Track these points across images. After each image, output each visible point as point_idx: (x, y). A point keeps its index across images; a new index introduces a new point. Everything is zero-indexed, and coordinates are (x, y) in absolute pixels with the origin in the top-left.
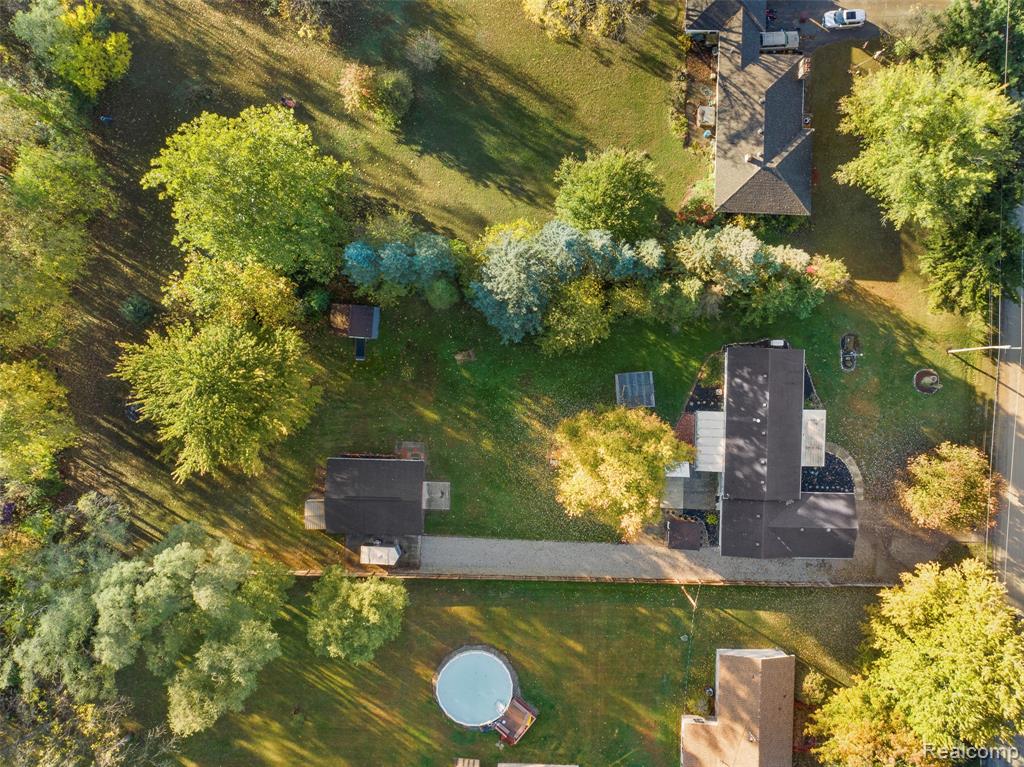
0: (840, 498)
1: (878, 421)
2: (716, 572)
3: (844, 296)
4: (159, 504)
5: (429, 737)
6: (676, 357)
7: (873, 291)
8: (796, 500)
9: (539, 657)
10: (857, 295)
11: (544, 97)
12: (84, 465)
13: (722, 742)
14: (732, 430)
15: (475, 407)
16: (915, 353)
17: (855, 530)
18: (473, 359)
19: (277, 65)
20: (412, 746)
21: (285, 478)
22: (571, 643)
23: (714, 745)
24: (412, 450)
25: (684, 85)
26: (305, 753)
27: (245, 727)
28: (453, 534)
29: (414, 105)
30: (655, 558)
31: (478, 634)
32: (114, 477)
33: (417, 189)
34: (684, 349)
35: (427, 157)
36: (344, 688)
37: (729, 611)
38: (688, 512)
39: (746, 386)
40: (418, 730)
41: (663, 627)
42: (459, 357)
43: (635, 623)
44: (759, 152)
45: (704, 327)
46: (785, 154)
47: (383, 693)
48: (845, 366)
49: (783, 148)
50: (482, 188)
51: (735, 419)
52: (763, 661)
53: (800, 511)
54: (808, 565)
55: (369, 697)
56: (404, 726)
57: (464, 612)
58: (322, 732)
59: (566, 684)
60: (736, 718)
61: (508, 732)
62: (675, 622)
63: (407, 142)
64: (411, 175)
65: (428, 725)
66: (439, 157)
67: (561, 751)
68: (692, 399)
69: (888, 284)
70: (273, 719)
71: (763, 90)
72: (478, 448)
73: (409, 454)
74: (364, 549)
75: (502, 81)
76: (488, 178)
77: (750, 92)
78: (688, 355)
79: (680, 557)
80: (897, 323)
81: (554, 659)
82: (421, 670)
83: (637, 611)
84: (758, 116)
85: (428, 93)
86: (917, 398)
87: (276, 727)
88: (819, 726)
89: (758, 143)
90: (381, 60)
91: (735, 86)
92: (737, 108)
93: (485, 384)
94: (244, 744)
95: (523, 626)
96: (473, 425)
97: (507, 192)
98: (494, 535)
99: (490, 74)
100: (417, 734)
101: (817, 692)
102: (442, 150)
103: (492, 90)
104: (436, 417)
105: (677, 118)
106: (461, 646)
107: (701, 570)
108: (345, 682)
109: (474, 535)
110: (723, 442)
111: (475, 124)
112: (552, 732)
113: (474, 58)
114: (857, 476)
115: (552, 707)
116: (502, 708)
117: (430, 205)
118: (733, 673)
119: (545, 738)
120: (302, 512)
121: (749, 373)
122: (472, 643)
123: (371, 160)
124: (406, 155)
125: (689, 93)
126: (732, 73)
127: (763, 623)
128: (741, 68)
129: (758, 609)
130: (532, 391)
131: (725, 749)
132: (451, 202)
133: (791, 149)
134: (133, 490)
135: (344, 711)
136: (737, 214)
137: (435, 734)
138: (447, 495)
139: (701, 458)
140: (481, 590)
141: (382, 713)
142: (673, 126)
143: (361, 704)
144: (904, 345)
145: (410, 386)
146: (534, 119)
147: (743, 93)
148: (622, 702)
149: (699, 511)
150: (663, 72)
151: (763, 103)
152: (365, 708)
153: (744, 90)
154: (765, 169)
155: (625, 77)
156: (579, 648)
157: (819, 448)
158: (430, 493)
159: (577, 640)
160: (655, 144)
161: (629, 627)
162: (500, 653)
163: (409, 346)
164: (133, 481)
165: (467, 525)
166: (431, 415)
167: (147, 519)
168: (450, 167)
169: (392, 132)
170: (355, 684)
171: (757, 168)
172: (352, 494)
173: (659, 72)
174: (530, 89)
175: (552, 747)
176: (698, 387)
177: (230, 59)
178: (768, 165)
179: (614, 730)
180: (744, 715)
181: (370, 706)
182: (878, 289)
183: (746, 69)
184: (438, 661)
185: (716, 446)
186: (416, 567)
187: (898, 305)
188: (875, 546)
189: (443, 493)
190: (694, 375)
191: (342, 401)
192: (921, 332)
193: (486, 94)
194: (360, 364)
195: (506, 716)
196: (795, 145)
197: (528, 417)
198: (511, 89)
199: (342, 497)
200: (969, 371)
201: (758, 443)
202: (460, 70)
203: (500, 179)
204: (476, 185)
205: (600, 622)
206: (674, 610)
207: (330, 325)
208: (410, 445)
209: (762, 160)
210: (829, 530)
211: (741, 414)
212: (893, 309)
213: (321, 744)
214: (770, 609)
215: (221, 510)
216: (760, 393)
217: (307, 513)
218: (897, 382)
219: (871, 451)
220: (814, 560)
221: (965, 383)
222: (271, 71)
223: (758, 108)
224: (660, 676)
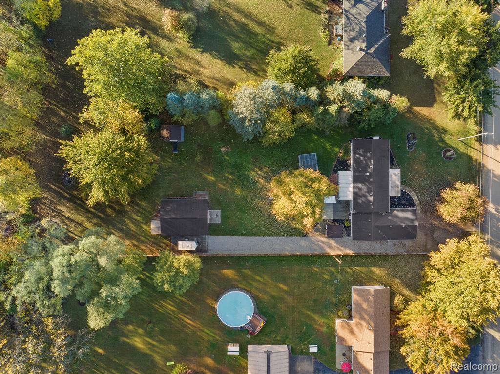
0: (409, 211)
1: (426, 174)
2: (350, 249)
3: (407, 115)
4: (81, 225)
5: (214, 333)
6: (328, 146)
7: (421, 112)
8: (388, 212)
9: (266, 293)
10: (414, 114)
11: (261, 24)
12: (44, 207)
13: (356, 330)
14: (356, 180)
15: (231, 174)
16: (443, 141)
17: (416, 225)
18: (230, 150)
19: (132, 12)
20: (206, 338)
21: (141, 210)
22: (281, 286)
23: (352, 332)
24: (201, 195)
25: (327, 16)
26: (154, 343)
27: (125, 331)
28: (223, 235)
29: (198, 29)
30: (321, 244)
31: (236, 283)
32: (58, 213)
33: (201, 69)
34: (331, 142)
35: (205, 54)
36: (173, 311)
37: (357, 268)
38: (336, 221)
39: (361, 157)
40: (209, 330)
41: (325, 276)
42: (223, 149)
43: (312, 275)
44: (364, 45)
45: (341, 131)
46: (377, 46)
47: (191, 313)
48: (409, 148)
49: (376, 43)
50: (231, 68)
51: (357, 174)
52: (374, 290)
53: (389, 218)
54: (394, 244)
55: (185, 315)
56: (201, 328)
57: (229, 272)
58: (163, 332)
59: (280, 305)
60: (362, 318)
61: (252, 329)
62: (332, 274)
63: (195, 47)
64: (198, 63)
65: (214, 327)
66: (211, 54)
67: (278, 338)
68: (336, 166)
69: (428, 108)
70: (139, 327)
71: (365, 16)
72: (233, 193)
73: (200, 197)
74: (180, 243)
75: (240, 16)
76: (235, 63)
77: (358, 17)
78: (333, 145)
79: (332, 242)
80: (433, 127)
81: (274, 294)
82: (210, 301)
83: (313, 269)
84: (363, 29)
85: (204, 24)
86: (444, 163)
87: (140, 331)
88: (402, 320)
89: (364, 41)
90: (181, 8)
91: (351, 14)
92: (353, 25)
93: (235, 162)
94: (125, 339)
95: (258, 278)
96: (231, 182)
97: (244, 70)
98: (243, 235)
99: (234, 13)
100: (208, 332)
101: (401, 305)
102: (212, 50)
103: (235, 21)
104: (213, 178)
105: (324, 32)
106: (228, 289)
107: (343, 249)
108: (172, 308)
109: (233, 235)
110: (351, 185)
111: (228, 37)
112: (274, 329)
113: (226, 6)
114: (416, 201)
115: (273, 317)
116: (249, 318)
117: (207, 77)
118: (359, 296)
119: (270, 333)
120: (149, 227)
121: (363, 152)
122: (234, 287)
123: (178, 57)
124: (195, 53)
125: (329, 19)
126: (350, 8)
127: (374, 273)
128: (354, 6)
129: (371, 266)
130: (258, 165)
131: (357, 334)
132: (217, 75)
133: (379, 44)
134: (68, 218)
135: (173, 322)
136: (355, 76)
137: (217, 332)
138: (219, 216)
139: (341, 194)
140: (237, 261)
141: (191, 322)
142: (323, 36)
143: (181, 318)
144: (437, 137)
145: (200, 164)
146: (256, 35)
147: (355, 17)
148: (306, 313)
149: (341, 220)
150: (317, 10)
151: (365, 22)
152: (183, 320)
153: (356, 16)
154: (367, 53)
155: (299, 13)
156: (285, 288)
157: (398, 187)
158: (211, 215)
159: (284, 284)
160: (314, 44)
161: (309, 277)
162: (247, 291)
163: (199, 145)
164: (68, 214)
165: (229, 230)
166: (211, 178)
167: (75, 232)
168: (216, 58)
169: (188, 42)
170: (178, 309)
171: (363, 53)
172: (173, 216)
173: (315, 10)
174: (253, 20)
175: (274, 336)
176: (339, 160)
177: (109, 10)
178: (369, 51)
179: (303, 328)
180: (366, 317)
181: (185, 319)
182: (424, 111)
183: (357, 6)
184: (217, 297)
185: (347, 188)
186: (205, 251)
187: (434, 118)
188: (426, 234)
189: (217, 215)
190: (336, 155)
191: (167, 173)
192: (445, 131)
193: (232, 23)
194: (176, 155)
195: (251, 322)
196: (381, 41)
197: (257, 177)
198: (244, 20)
199: (169, 217)
200: (469, 149)
201: (368, 185)
202: (219, 12)
203: (240, 63)
204: (229, 67)
205: (295, 275)
206: (330, 268)
207: (160, 135)
208: (200, 192)
209: (365, 49)
210: (404, 226)
211: (359, 172)
212: (431, 120)
213: (162, 338)
214: (377, 266)
215: (110, 227)
216: (368, 161)
217: (152, 226)
218: (434, 155)
219: (423, 189)
220: (397, 242)
221: (467, 154)
222: (128, 15)
223: (363, 24)
224: (324, 300)
